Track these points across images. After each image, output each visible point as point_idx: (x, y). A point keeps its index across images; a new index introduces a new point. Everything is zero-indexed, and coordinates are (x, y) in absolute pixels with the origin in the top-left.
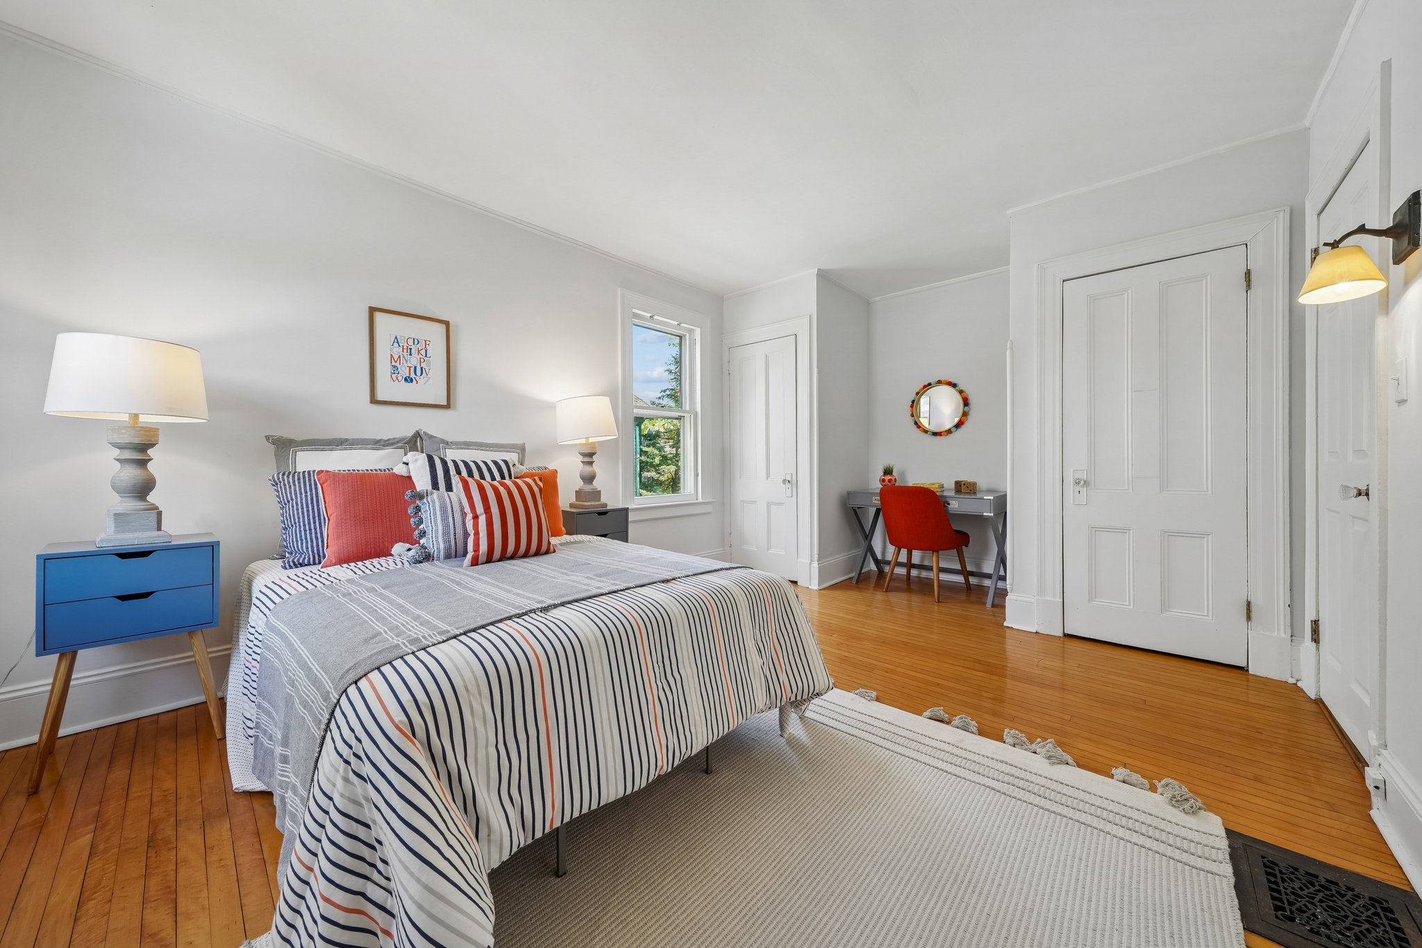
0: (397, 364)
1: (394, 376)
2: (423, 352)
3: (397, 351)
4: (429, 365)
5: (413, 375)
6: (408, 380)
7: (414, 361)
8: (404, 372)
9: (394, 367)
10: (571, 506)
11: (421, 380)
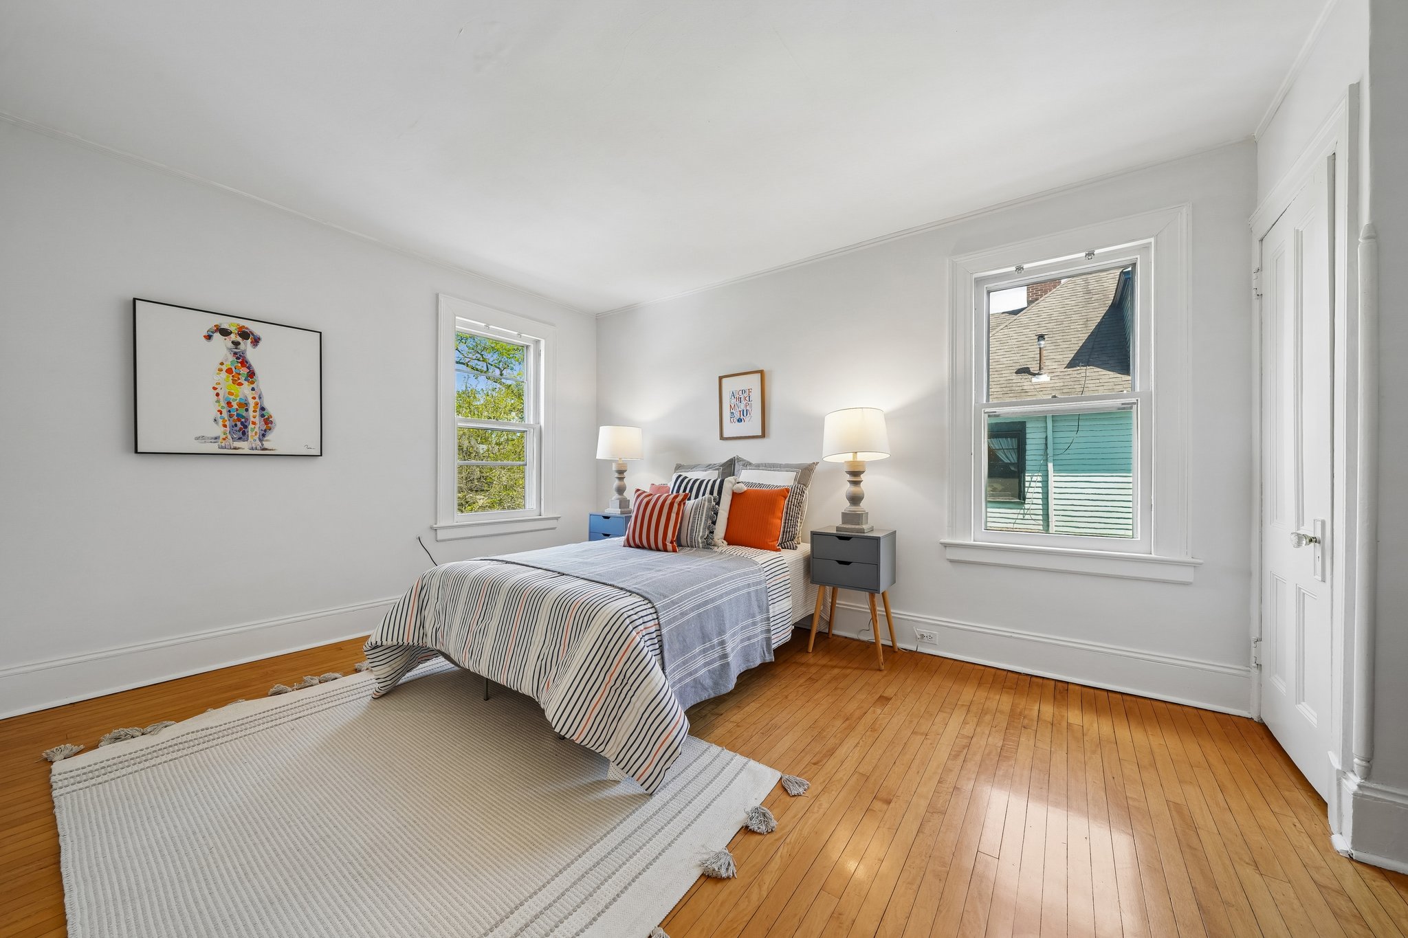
0: (733, 411)
1: (732, 419)
2: (747, 399)
3: (734, 401)
4: (751, 407)
5: (742, 417)
6: (740, 420)
7: (742, 406)
8: (737, 415)
9: (732, 413)
10: (838, 529)
11: (747, 419)
